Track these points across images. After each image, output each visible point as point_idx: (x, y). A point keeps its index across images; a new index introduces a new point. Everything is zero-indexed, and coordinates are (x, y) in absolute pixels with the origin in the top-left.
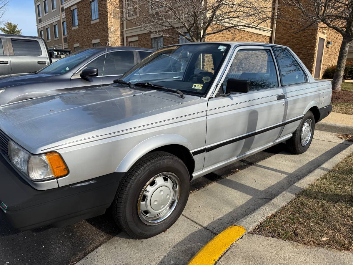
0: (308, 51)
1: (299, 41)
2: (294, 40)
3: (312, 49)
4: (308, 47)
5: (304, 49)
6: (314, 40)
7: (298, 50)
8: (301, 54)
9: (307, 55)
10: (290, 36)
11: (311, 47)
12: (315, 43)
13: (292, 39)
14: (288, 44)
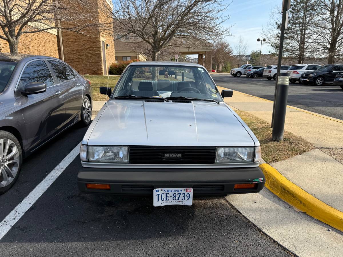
0: (95, 52)
1: (86, 42)
2: (80, 41)
3: (98, 50)
4: (94, 48)
5: (92, 49)
6: (98, 42)
7: (86, 50)
8: (90, 54)
9: (95, 55)
10: (76, 37)
11: (97, 48)
12: (99, 44)
13: (79, 39)
14: (76, 44)
